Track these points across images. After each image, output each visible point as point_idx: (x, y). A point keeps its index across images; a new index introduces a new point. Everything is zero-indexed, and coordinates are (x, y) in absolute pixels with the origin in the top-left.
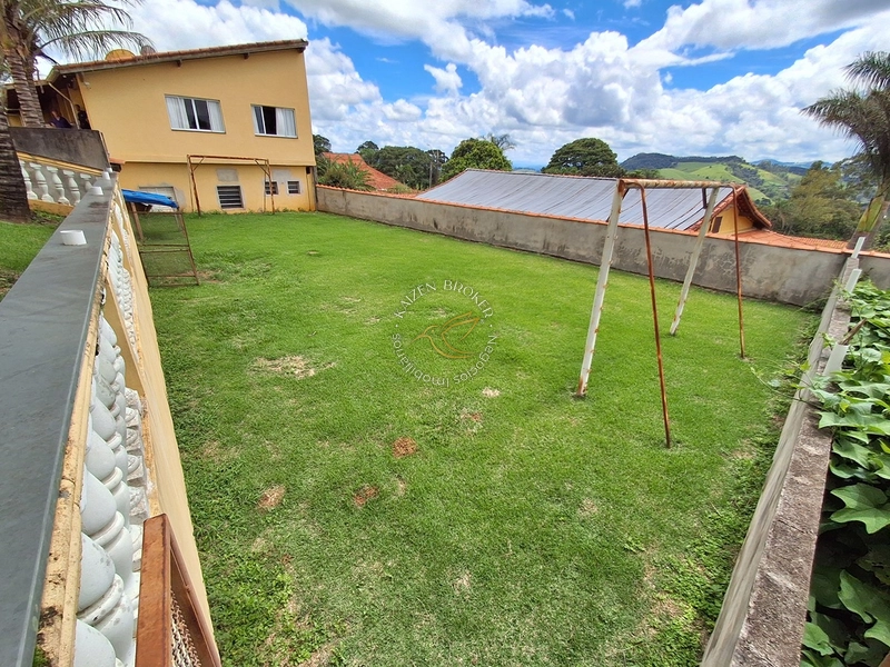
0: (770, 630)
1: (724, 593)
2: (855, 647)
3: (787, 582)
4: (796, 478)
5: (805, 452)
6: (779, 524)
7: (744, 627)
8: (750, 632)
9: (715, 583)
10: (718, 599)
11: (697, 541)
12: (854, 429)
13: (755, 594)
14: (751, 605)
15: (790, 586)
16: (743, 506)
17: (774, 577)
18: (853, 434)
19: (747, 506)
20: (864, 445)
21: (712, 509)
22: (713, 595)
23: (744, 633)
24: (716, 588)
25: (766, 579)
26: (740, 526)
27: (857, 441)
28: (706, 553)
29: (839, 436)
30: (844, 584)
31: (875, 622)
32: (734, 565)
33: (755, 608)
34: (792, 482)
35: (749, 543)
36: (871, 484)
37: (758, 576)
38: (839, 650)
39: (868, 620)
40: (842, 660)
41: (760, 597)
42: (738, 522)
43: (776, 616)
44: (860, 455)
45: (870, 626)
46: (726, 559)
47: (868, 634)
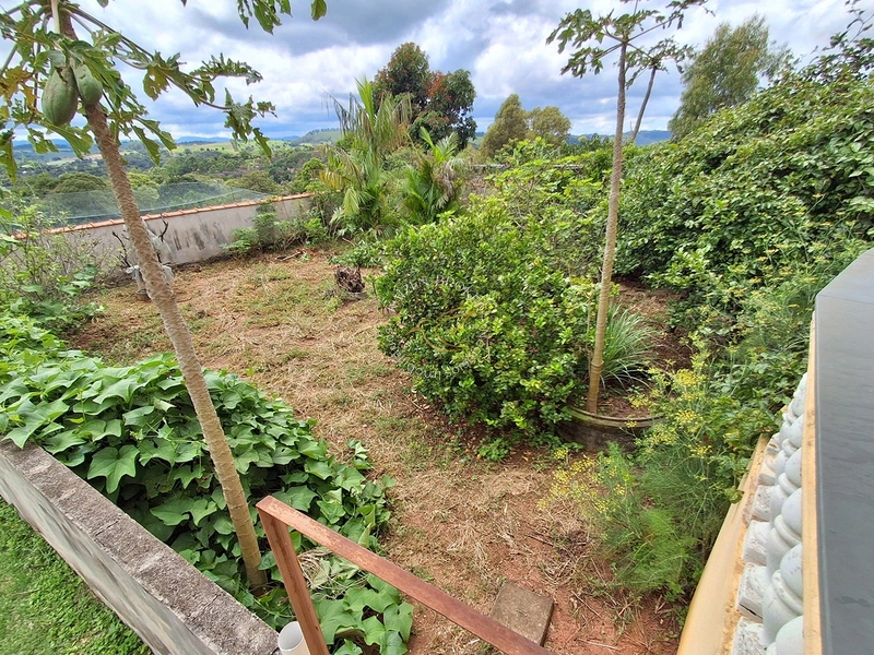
0: (185, 592)
1: (121, 622)
2: (199, 535)
3: (152, 559)
4: (62, 498)
5: (39, 475)
6: (100, 537)
7: (176, 614)
8: (183, 610)
9: (107, 628)
10: (124, 630)
11: (51, 632)
12: (43, 426)
13: (154, 591)
14: (161, 599)
15: (157, 557)
16: (43, 560)
17: (146, 566)
18: (47, 431)
19: (46, 556)
20: (62, 431)
21: (25, 596)
22: (119, 634)
23: (181, 616)
24: (113, 629)
25: (145, 574)
26: (63, 573)
27: (56, 433)
28: (72, 626)
29: (39, 440)
30: (160, 515)
31: (189, 513)
32: (99, 599)
33: (165, 596)
34: (64, 503)
35: (88, 572)
36: (98, 450)
37: (139, 581)
38: (199, 547)
39: (187, 517)
40: (204, 549)
41: (157, 588)
42: (56, 574)
43: (176, 582)
44: (69, 440)
45: (191, 517)
46: (89, 604)
47: (196, 523)
